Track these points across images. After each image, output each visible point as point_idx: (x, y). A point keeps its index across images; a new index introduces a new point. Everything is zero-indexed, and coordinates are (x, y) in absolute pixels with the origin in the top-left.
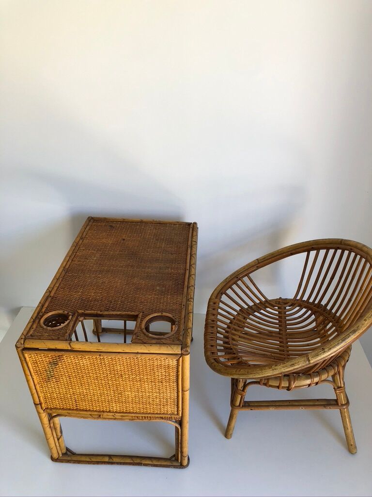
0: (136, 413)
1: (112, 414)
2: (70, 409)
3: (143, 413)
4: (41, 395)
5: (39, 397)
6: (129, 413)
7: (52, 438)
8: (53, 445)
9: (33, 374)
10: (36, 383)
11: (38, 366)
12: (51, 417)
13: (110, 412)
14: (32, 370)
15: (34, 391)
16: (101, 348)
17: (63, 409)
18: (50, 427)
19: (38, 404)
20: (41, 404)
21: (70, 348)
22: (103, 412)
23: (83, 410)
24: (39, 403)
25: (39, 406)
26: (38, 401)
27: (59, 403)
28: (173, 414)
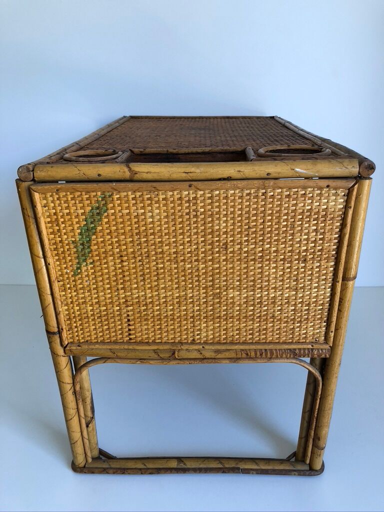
0: (244, 343)
1: (196, 347)
2: (115, 342)
3: (258, 343)
4: (62, 309)
5: (57, 314)
6: (232, 343)
7: (76, 419)
8: (77, 435)
9: (49, 254)
10: (53, 277)
11: (59, 231)
12: (77, 367)
13: (193, 342)
14: (46, 242)
15: (49, 299)
16: (193, 170)
17: (103, 342)
18: (75, 390)
19: (54, 333)
20: (60, 332)
21: (127, 175)
22: (181, 343)
23: (141, 343)
24: (56, 330)
25: (57, 337)
26: (56, 325)
27: (95, 329)
28: (316, 342)
